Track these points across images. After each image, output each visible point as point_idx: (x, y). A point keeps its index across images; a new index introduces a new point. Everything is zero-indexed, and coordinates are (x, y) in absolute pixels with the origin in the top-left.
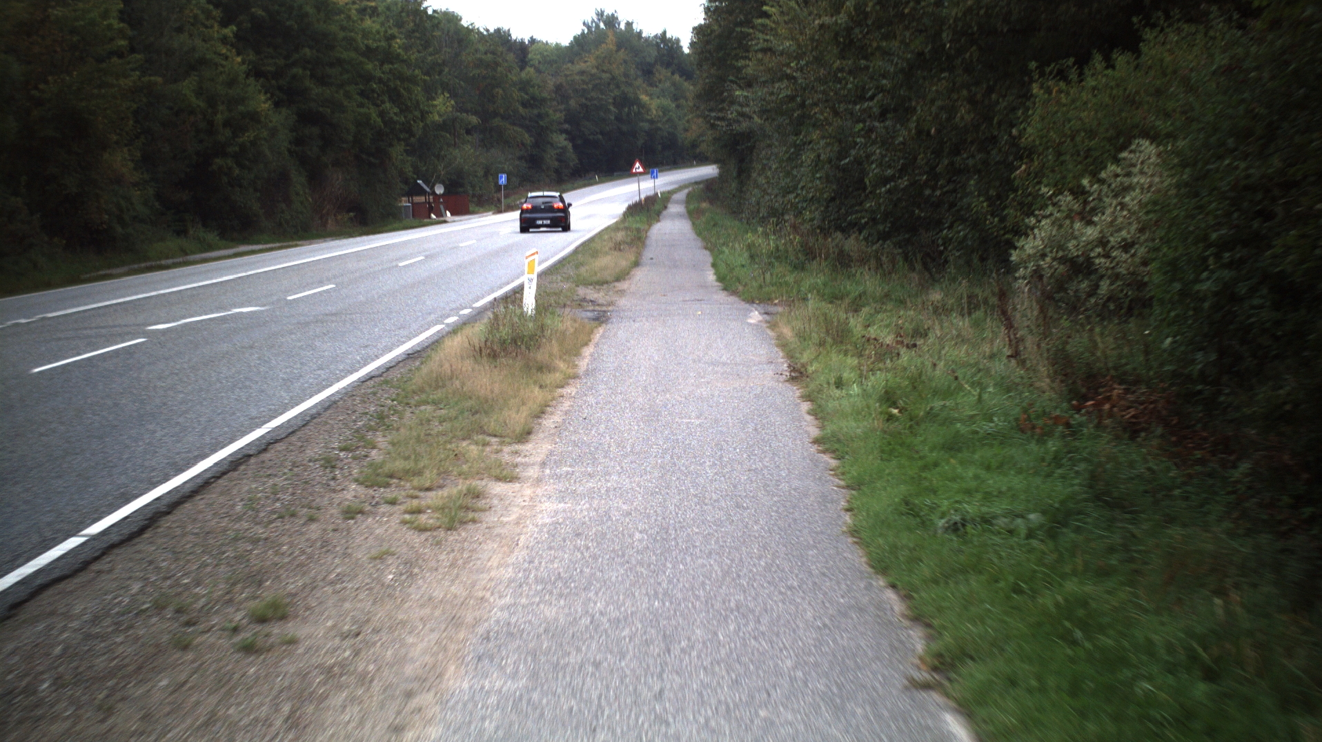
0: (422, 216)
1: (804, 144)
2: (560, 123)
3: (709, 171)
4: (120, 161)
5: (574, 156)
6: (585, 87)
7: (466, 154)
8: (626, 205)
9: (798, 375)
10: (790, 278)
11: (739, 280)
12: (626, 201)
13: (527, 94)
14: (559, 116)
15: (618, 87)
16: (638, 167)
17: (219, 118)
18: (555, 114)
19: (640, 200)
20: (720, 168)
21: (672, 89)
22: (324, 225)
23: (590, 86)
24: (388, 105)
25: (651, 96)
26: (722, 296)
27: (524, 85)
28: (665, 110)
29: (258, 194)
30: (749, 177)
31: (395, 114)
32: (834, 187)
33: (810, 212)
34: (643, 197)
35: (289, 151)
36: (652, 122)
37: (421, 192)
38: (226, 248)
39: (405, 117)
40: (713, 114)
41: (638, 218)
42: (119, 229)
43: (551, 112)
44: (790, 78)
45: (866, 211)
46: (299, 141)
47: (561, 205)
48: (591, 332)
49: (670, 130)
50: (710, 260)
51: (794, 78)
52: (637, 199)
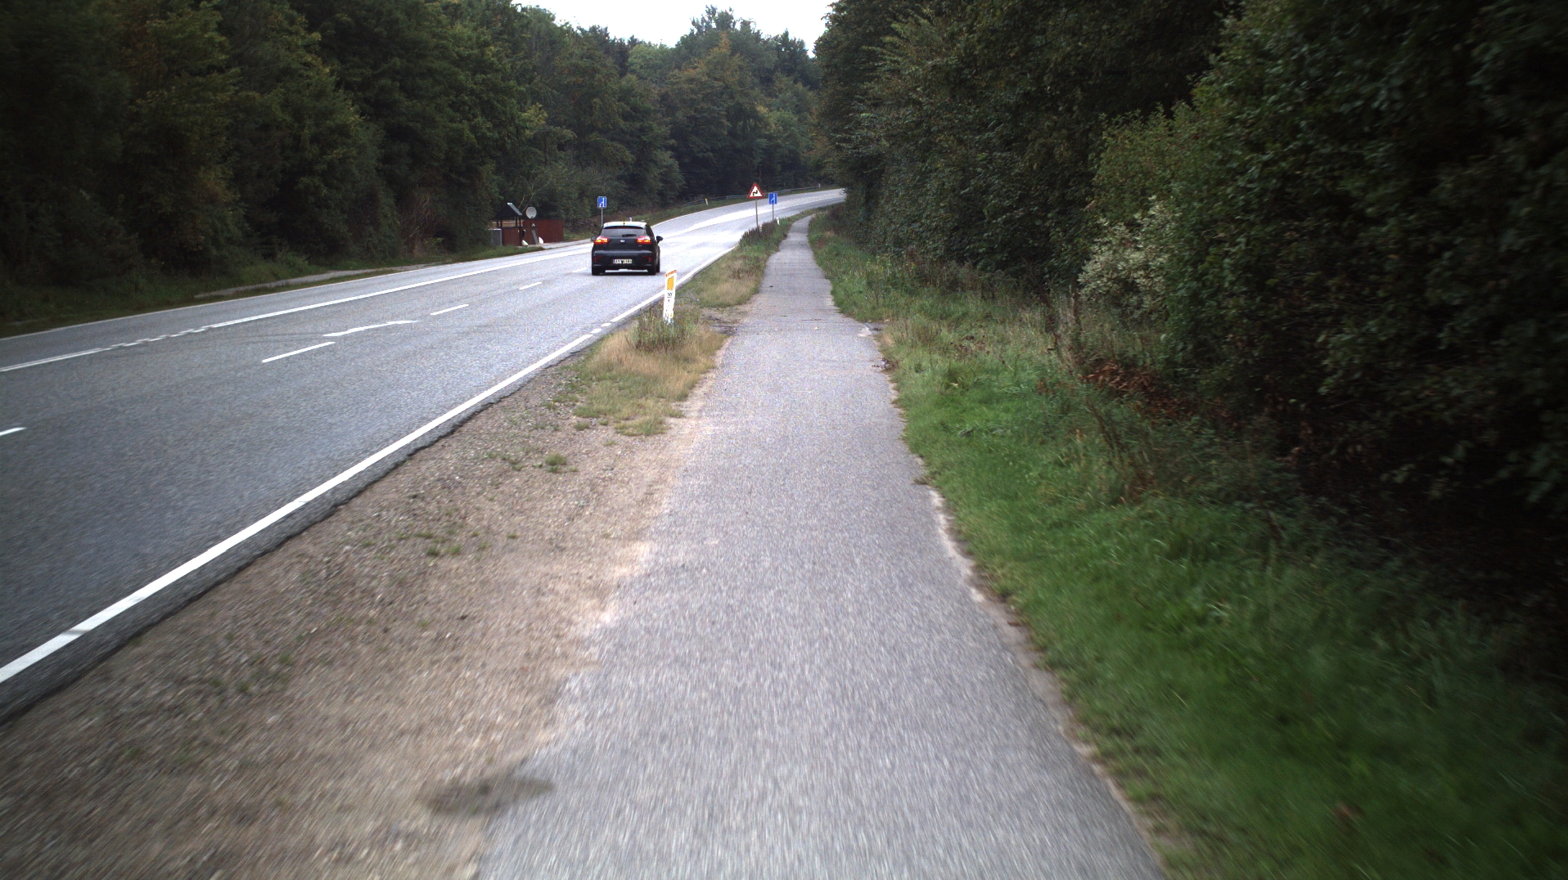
0: (514, 242)
1: (931, 171)
2: (666, 139)
3: (834, 195)
4: (214, 180)
5: (680, 177)
6: (694, 96)
7: (559, 173)
8: (743, 233)
9: (891, 366)
10: (902, 301)
11: (855, 304)
12: (741, 228)
13: (628, 104)
14: (664, 130)
15: (732, 97)
16: (756, 191)
17: (307, 133)
18: (660, 128)
19: (758, 227)
20: (846, 192)
21: (795, 100)
22: (411, 251)
23: (700, 96)
24: (480, 119)
25: (769, 106)
26: (839, 317)
27: (625, 95)
28: (786, 125)
29: (346, 216)
30: (877, 203)
31: (488, 129)
32: (957, 216)
33: (934, 242)
34: (761, 224)
35: (378, 170)
36: (770, 138)
37: (511, 215)
38: (316, 273)
39: (499, 133)
40: (838, 136)
41: (755, 247)
42: (214, 252)
43: (655, 125)
44: (917, 103)
45: (985, 240)
46: (387, 159)
47: (648, 239)
48: (722, 340)
49: (792, 147)
50: (830, 288)
51: (920, 103)
52: (754, 226)
